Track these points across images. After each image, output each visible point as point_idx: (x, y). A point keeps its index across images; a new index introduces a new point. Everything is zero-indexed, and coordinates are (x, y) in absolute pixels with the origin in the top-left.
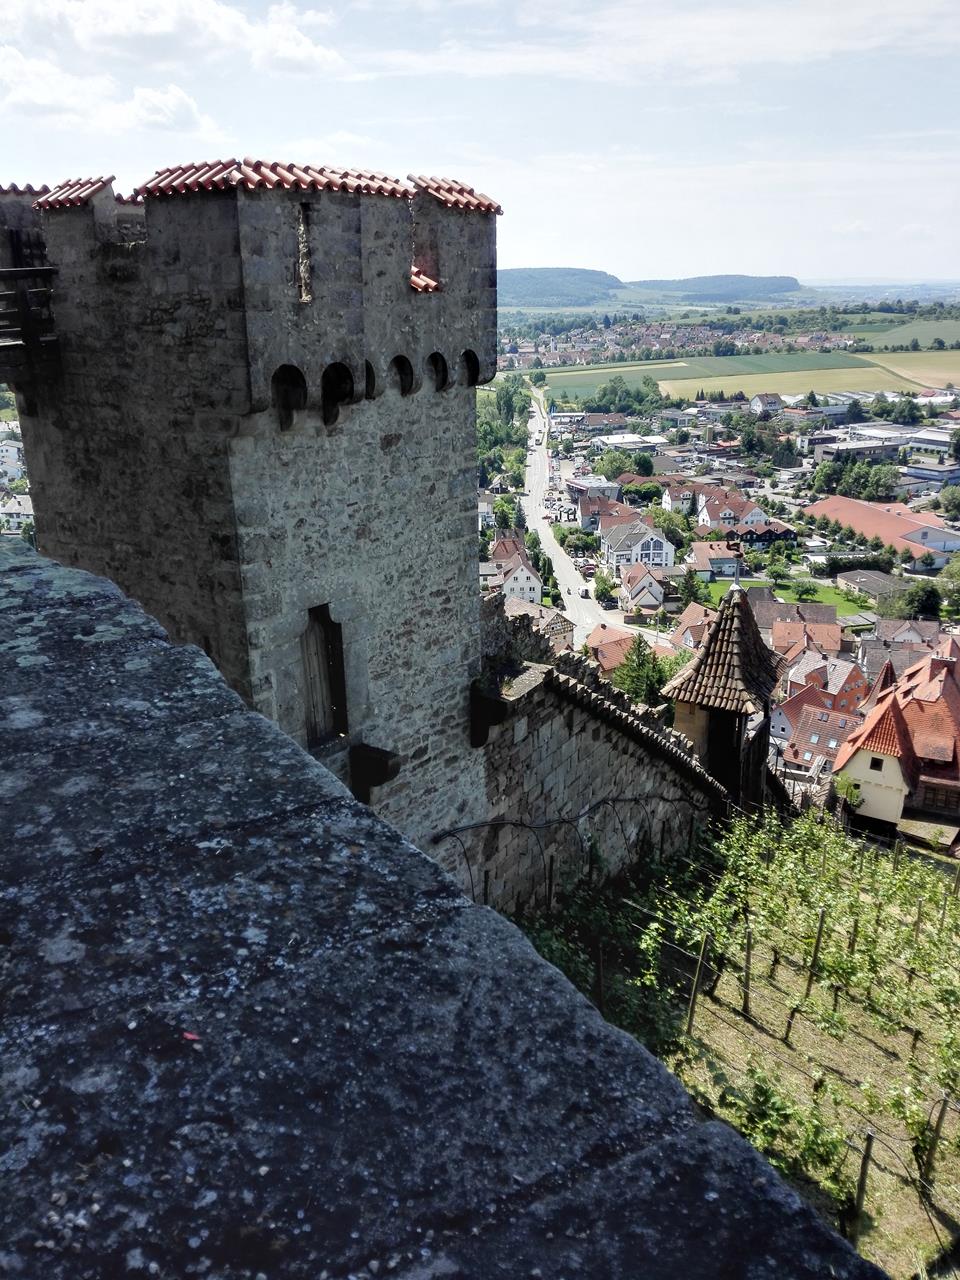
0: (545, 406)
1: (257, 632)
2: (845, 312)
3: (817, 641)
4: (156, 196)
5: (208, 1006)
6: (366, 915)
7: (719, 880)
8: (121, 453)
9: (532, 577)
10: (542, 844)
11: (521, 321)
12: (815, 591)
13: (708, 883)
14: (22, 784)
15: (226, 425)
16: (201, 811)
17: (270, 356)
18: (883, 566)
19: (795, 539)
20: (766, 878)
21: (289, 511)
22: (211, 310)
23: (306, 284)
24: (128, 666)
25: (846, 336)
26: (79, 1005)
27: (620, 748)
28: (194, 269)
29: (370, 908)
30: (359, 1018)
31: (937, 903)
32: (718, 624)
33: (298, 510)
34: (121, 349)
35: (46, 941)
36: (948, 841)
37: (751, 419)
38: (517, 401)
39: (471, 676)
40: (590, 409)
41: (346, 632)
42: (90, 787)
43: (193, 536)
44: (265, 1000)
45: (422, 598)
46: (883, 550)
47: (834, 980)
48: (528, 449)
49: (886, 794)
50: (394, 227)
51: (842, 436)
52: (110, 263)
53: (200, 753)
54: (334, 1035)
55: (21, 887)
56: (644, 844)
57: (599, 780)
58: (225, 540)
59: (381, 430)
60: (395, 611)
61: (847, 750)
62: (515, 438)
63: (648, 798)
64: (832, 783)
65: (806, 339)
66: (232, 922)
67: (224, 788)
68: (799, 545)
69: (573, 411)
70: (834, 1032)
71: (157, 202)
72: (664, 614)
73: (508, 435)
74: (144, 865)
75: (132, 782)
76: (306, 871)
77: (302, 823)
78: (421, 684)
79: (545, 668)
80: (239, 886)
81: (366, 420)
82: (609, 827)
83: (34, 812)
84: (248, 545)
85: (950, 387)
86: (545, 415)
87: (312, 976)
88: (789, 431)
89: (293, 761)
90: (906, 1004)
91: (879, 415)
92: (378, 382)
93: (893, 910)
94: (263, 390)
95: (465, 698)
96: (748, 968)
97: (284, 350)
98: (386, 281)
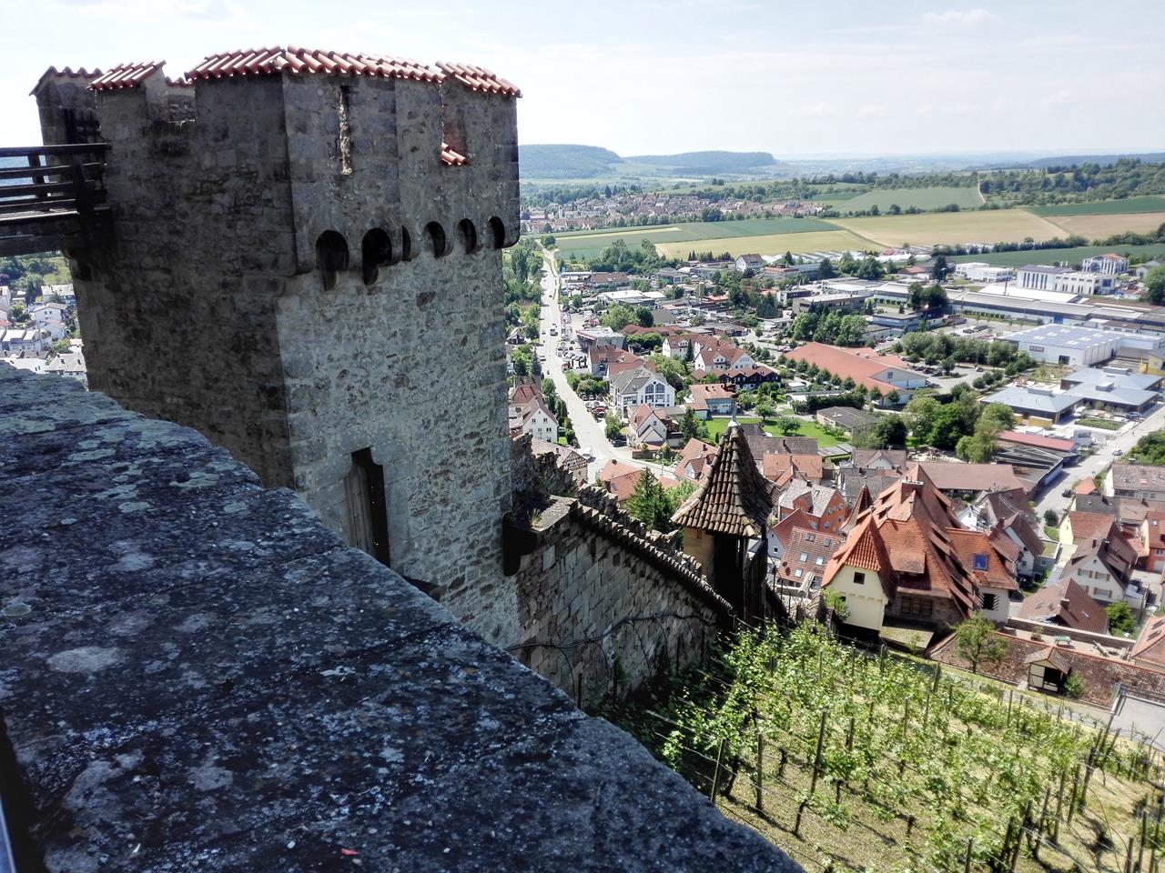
0: (555, 266)
1: (303, 475)
2: (814, 183)
3: (802, 470)
4: (203, 80)
5: (359, 823)
6: (491, 732)
7: (730, 689)
8: (171, 312)
9: (549, 419)
10: (571, 662)
11: (531, 191)
12: (799, 426)
13: (720, 691)
14: (143, 623)
15: (273, 285)
16: (319, 642)
17: (314, 223)
18: (855, 403)
19: (779, 381)
20: (771, 685)
21: (332, 364)
22: (258, 182)
23: (347, 159)
24: (226, 509)
25: (816, 204)
26: (236, 829)
27: (638, 572)
28: (242, 145)
29: (494, 724)
30: (502, 826)
31: (920, 701)
32: (719, 457)
33: (342, 362)
34: (172, 218)
35: (193, 769)
36: (923, 644)
37: (736, 276)
38: (530, 262)
39: (503, 510)
40: (596, 268)
41: (387, 473)
42: (210, 623)
43: (241, 388)
44: (412, 815)
45: (457, 440)
46: (855, 389)
47: (835, 775)
48: (542, 305)
49: (868, 606)
50: (425, 108)
51: (816, 290)
52: (162, 139)
53: (309, 589)
54: (481, 843)
55: (159, 721)
56: (661, 658)
57: (620, 601)
58: (273, 391)
59: (417, 288)
60: (433, 452)
61: (833, 566)
62: (529, 295)
63: (664, 616)
64: (821, 597)
65: (782, 207)
66: (368, 744)
67: (338, 619)
68: (783, 386)
69: (581, 270)
70: (839, 823)
71: (206, 84)
72: (668, 450)
73: (524, 292)
74: (274, 694)
75: (249, 617)
76: (428, 693)
77: (417, 649)
78: (458, 519)
79: (570, 500)
80: (368, 710)
81: (403, 279)
82: (630, 645)
83: (160, 649)
84: (294, 395)
85: (906, 246)
86: (556, 274)
87: (452, 790)
88: (769, 287)
89: (398, 592)
90: (900, 793)
91: (847, 272)
92: (414, 246)
93: (883, 709)
94: (308, 253)
95: (498, 531)
96: (760, 767)
97: (327, 217)
98: (419, 156)
